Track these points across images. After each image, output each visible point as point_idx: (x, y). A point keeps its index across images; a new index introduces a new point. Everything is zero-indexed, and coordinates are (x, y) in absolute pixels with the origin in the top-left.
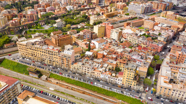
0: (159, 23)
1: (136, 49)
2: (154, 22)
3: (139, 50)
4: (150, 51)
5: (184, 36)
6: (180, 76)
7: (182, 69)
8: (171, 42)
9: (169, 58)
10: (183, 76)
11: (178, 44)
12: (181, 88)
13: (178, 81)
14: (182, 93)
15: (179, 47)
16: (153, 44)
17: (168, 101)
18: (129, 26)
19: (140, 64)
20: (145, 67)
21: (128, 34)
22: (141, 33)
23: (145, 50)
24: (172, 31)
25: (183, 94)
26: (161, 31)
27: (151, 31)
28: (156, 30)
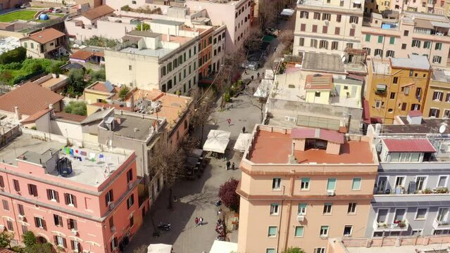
5: (327, 17)
26: (159, 10)
27: (82, 19)
28: (119, 9)
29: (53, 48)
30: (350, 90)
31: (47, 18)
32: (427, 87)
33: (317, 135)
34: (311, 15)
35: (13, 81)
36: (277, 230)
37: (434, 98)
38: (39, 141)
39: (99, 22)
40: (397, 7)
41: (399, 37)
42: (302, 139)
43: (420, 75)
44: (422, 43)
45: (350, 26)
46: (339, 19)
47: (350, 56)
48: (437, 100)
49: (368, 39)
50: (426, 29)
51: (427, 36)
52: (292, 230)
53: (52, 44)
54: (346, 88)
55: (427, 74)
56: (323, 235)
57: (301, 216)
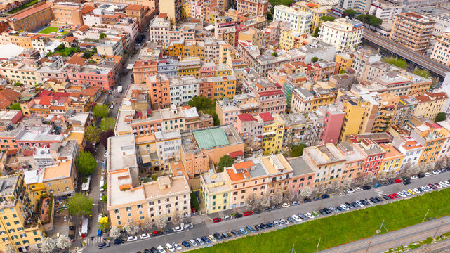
0: (96, 6)
1: (35, 104)
2: (80, 6)
3: (45, 106)
4: (75, 99)
5: (158, 29)
6: (161, 150)
7: (166, 123)
8: (136, 52)
9: (130, 103)
10: (168, 146)
11: (148, 54)
12: (167, 187)
13: (162, 162)
14: (172, 201)
15: (149, 63)
16: (85, 73)
17: (149, 236)
18: (7, 34)
19: (49, 156)
20: (64, 161)
21: (5, 61)
22: (49, 48)
23: (62, 99)
24: (131, 21)
25: (176, 201)
26: (106, 26)
27: (79, 31)
28: (91, 27)
31: (63, 31)
34: (154, 29)
39: (86, 32)
41: (180, 33)
42: (144, 62)
44: (186, 34)
45: (165, 31)
46: (162, 29)
50: (187, 30)
53: (72, 42)
55: (182, 45)
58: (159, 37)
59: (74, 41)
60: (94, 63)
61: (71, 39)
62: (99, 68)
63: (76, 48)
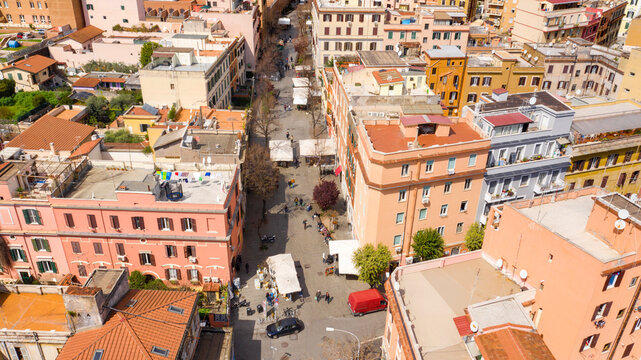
26: (157, 27)
27: (69, 42)
28: (111, 29)
29: (47, 77)
30: (415, 81)
31: (18, 45)
32: (464, 73)
33: (428, 120)
34: (334, 17)
35: (15, 119)
36: (404, 215)
37: (472, 83)
38: (117, 172)
39: (94, 45)
40: (389, 6)
41: (420, 31)
42: (414, 126)
43: (457, 62)
44: (442, 35)
45: (373, 25)
46: (362, 20)
47: (406, 49)
48: (474, 85)
49: (390, 37)
50: (445, 20)
51: (446, 27)
52: (417, 213)
53: (45, 73)
54: (412, 79)
55: (463, 61)
56: (443, 214)
57: (425, 199)
58: (348, 46)
59: (54, 69)
60: (130, 142)
61: (41, 63)
62: (167, 165)
63: (58, 93)
